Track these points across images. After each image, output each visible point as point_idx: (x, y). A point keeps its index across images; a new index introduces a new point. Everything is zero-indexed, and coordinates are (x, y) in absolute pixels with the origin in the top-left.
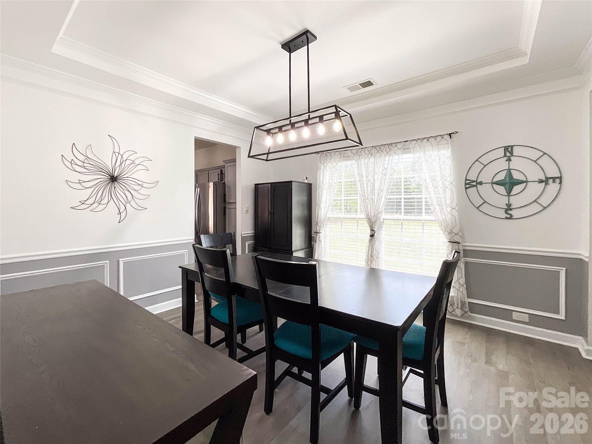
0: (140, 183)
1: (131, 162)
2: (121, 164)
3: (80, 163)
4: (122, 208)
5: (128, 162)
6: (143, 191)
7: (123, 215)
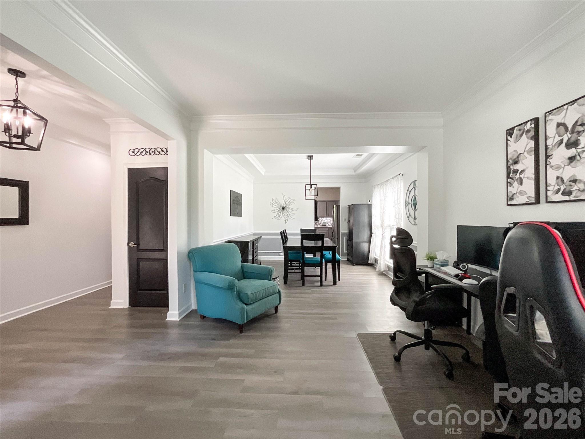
0: (292, 209)
1: (289, 202)
2: (286, 203)
3: (274, 204)
4: (286, 219)
5: (288, 202)
6: (293, 212)
7: (286, 221)
